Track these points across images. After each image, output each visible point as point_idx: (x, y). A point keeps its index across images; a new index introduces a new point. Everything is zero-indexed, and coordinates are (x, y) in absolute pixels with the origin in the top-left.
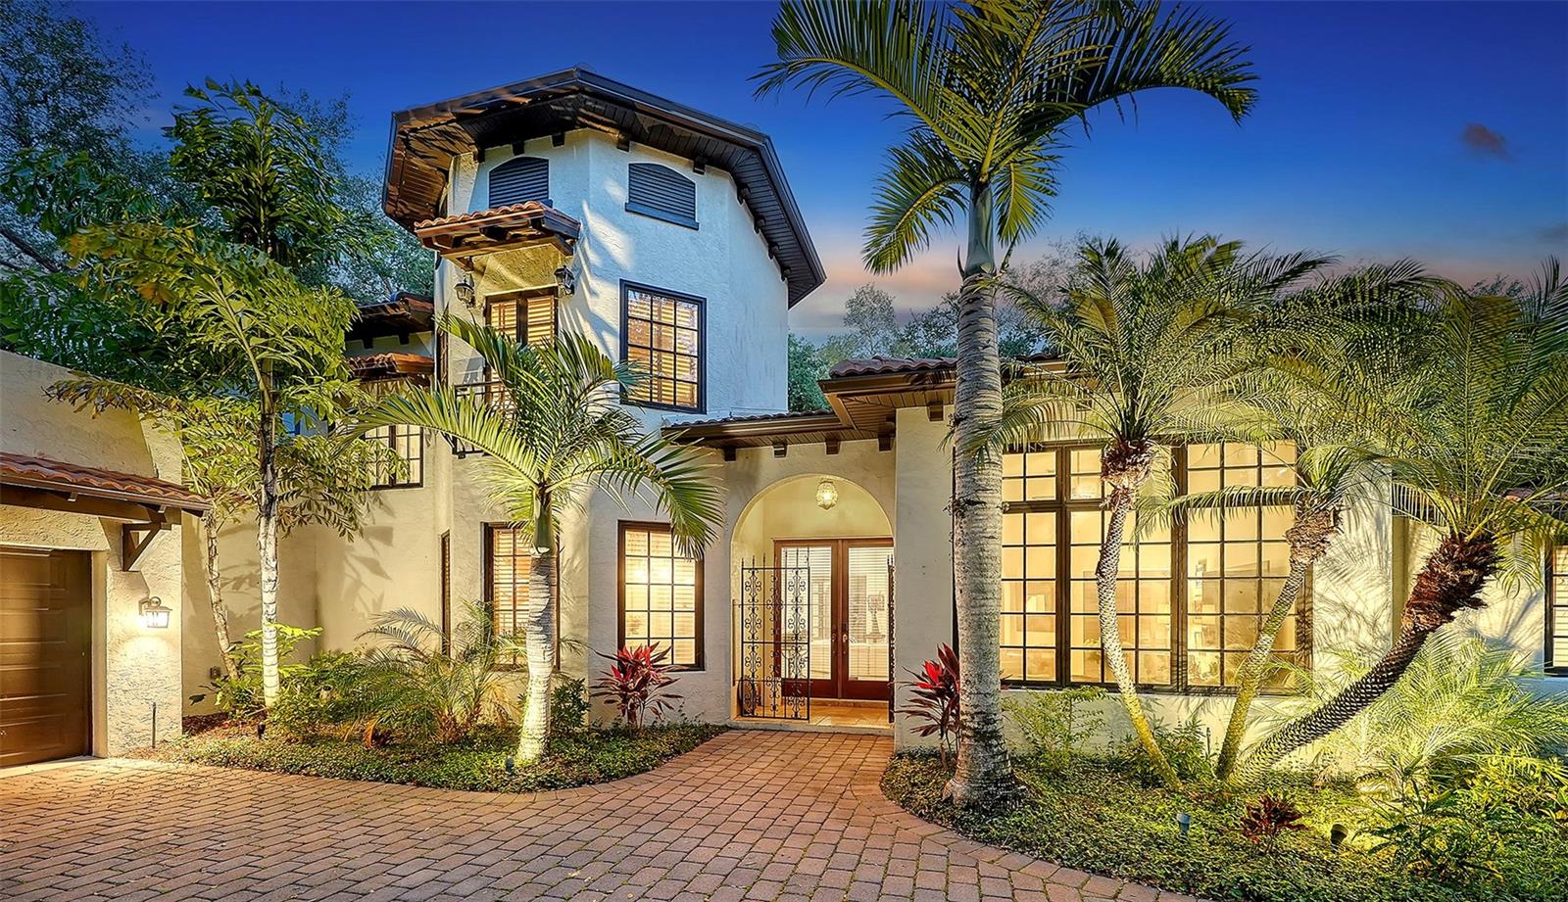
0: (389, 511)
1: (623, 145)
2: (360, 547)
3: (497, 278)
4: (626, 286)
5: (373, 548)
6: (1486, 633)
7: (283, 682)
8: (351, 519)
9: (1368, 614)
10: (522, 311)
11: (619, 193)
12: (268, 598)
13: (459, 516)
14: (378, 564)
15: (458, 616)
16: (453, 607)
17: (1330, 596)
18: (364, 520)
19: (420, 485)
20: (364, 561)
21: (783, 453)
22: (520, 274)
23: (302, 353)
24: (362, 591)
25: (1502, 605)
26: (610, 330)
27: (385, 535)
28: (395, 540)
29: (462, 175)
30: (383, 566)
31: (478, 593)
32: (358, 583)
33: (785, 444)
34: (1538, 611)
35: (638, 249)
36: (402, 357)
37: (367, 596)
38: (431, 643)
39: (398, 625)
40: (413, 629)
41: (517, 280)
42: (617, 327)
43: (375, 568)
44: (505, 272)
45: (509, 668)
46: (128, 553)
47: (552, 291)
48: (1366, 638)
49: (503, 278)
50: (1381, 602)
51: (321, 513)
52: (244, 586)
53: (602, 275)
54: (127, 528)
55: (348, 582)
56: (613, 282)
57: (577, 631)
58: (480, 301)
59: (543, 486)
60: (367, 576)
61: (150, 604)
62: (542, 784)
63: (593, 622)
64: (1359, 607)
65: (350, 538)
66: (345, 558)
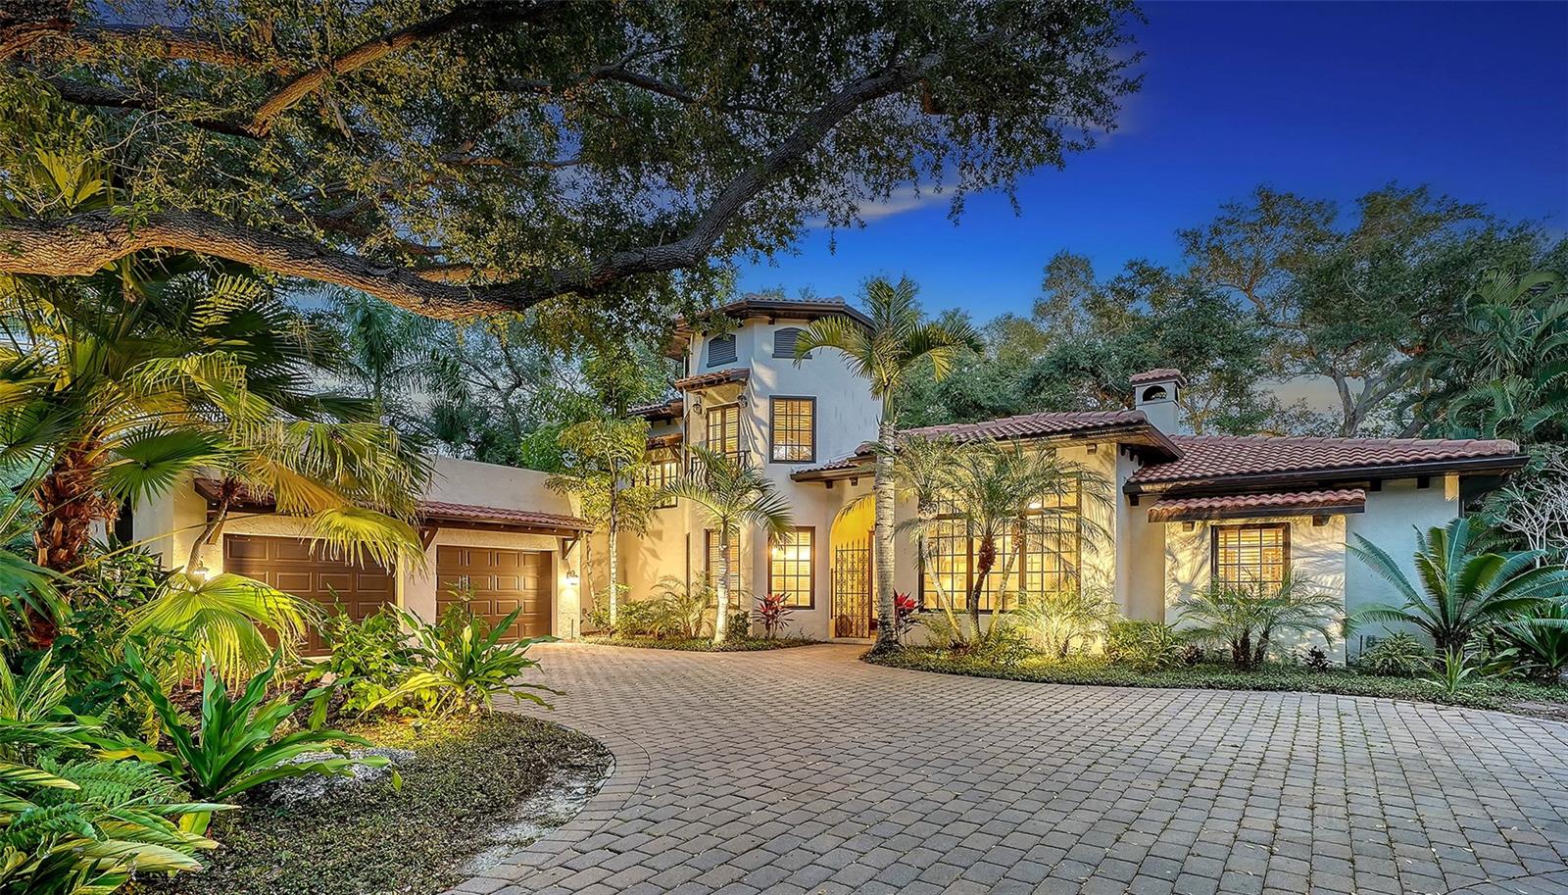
0: (661, 521)
1: (772, 323)
2: (647, 541)
3: (712, 399)
4: (773, 399)
5: (653, 542)
6: (1181, 581)
7: (618, 613)
8: (643, 527)
9: (1105, 571)
10: (723, 415)
11: (769, 349)
12: (613, 571)
13: (694, 526)
14: (654, 551)
15: (693, 579)
16: (692, 576)
17: (1087, 561)
18: (649, 527)
19: (676, 506)
20: (648, 549)
21: (856, 484)
22: (722, 396)
23: (629, 453)
24: (647, 567)
25: (1189, 565)
26: (764, 424)
27: (659, 535)
28: (664, 538)
29: (696, 344)
30: (658, 552)
31: (702, 568)
32: (646, 563)
33: (857, 479)
34: (1207, 568)
35: (778, 379)
36: (668, 437)
37: (650, 570)
38: (681, 590)
39: (667, 583)
40: (673, 584)
41: (721, 399)
42: (768, 422)
43: (654, 554)
44: (716, 396)
45: (714, 607)
46: (565, 552)
47: (737, 405)
48: (1104, 584)
49: (715, 399)
50: (1111, 563)
51: (628, 524)
52: (595, 565)
53: (760, 395)
54: (564, 539)
55: (640, 562)
56: (766, 398)
57: (747, 586)
58: (704, 411)
59: (724, 518)
60: (650, 559)
61: (571, 574)
62: (722, 650)
63: (755, 581)
64: (1101, 568)
65: (642, 537)
66: (639, 549)
